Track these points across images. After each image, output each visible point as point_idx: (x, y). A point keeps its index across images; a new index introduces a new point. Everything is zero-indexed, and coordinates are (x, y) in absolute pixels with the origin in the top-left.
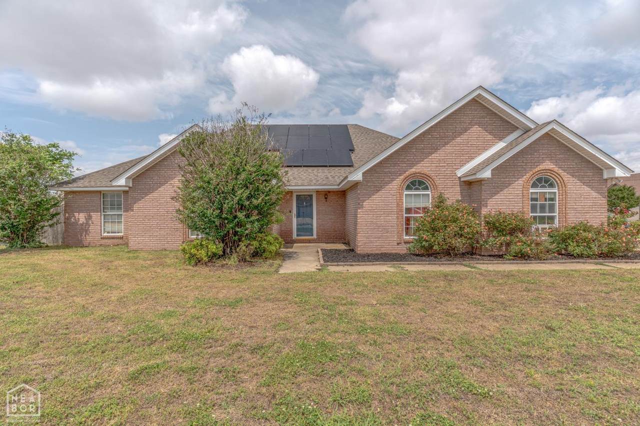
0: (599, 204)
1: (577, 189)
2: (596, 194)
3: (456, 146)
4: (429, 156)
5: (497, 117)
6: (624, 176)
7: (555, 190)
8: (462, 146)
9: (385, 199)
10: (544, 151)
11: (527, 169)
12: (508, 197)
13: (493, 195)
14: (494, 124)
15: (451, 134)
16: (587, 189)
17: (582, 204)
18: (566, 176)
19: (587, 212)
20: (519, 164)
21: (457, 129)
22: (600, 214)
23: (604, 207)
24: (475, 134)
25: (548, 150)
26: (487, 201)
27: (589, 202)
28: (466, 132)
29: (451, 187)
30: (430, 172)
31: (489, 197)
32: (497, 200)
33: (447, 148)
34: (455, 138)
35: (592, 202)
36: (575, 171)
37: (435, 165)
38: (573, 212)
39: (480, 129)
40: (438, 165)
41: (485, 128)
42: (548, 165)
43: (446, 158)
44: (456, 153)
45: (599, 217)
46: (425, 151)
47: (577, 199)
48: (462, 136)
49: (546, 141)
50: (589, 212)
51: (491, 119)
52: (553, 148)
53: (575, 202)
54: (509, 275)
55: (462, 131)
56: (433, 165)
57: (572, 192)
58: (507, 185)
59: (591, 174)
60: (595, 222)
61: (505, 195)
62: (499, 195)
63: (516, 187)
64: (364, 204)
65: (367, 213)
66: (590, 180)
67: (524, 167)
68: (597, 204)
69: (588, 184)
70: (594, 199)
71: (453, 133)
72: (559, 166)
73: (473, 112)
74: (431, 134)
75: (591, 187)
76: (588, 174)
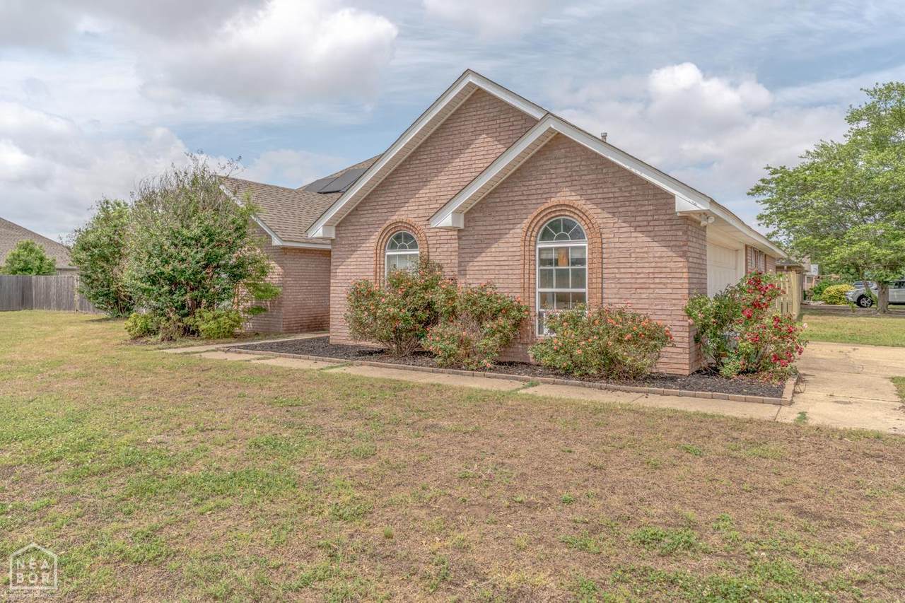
0: (668, 270)
1: (621, 240)
2: (665, 249)
3: (454, 172)
4: (415, 194)
5: (515, 114)
6: (695, 208)
7: (584, 244)
8: (461, 172)
9: (361, 263)
10: (559, 171)
11: (530, 207)
12: (497, 259)
13: (475, 255)
14: (511, 128)
15: (446, 154)
16: (642, 238)
17: (633, 270)
18: (601, 216)
19: (643, 286)
20: (516, 198)
21: (455, 145)
22: (670, 291)
23: (680, 275)
24: (482, 149)
25: (566, 168)
26: (465, 266)
27: (647, 265)
28: (468, 148)
29: (446, 241)
30: (417, 219)
31: (468, 259)
32: (480, 263)
33: (439, 178)
34: (451, 161)
35: (653, 265)
36: (618, 204)
37: (424, 207)
38: (613, 286)
39: (489, 139)
40: (427, 207)
41: (496, 137)
42: (567, 196)
43: (439, 194)
44: (453, 184)
45: (668, 297)
46: (410, 186)
47: (622, 260)
48: (462, 156)
49: (563, 151)
50: (647, 286)
51: (507, 120)
52: (576, 164)
53: (618, 265)
54: (485, 397)
55: (462, 147)
56: (421, 207)
57: (613, 245)
58: (496, 236)
59: (651, 208)
60: (659, 307)
61: (494, 254)
62: (483, 255)
63: (511, 240)
64: (338, 271)
65: (340, 285)
66: (649, 221)
67: (525, 202)
68: (664, 270)
69: (645, 229)
70: (657, 260)
71: (449, 153)
72: (588, 197)
73: (479, 113)
74: (419, 158)
75: (652, 234)
76: (643, 209)
